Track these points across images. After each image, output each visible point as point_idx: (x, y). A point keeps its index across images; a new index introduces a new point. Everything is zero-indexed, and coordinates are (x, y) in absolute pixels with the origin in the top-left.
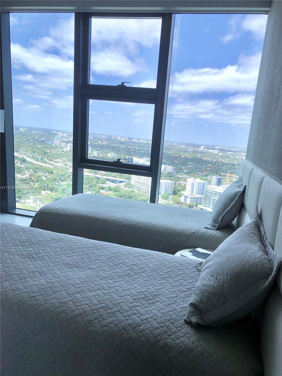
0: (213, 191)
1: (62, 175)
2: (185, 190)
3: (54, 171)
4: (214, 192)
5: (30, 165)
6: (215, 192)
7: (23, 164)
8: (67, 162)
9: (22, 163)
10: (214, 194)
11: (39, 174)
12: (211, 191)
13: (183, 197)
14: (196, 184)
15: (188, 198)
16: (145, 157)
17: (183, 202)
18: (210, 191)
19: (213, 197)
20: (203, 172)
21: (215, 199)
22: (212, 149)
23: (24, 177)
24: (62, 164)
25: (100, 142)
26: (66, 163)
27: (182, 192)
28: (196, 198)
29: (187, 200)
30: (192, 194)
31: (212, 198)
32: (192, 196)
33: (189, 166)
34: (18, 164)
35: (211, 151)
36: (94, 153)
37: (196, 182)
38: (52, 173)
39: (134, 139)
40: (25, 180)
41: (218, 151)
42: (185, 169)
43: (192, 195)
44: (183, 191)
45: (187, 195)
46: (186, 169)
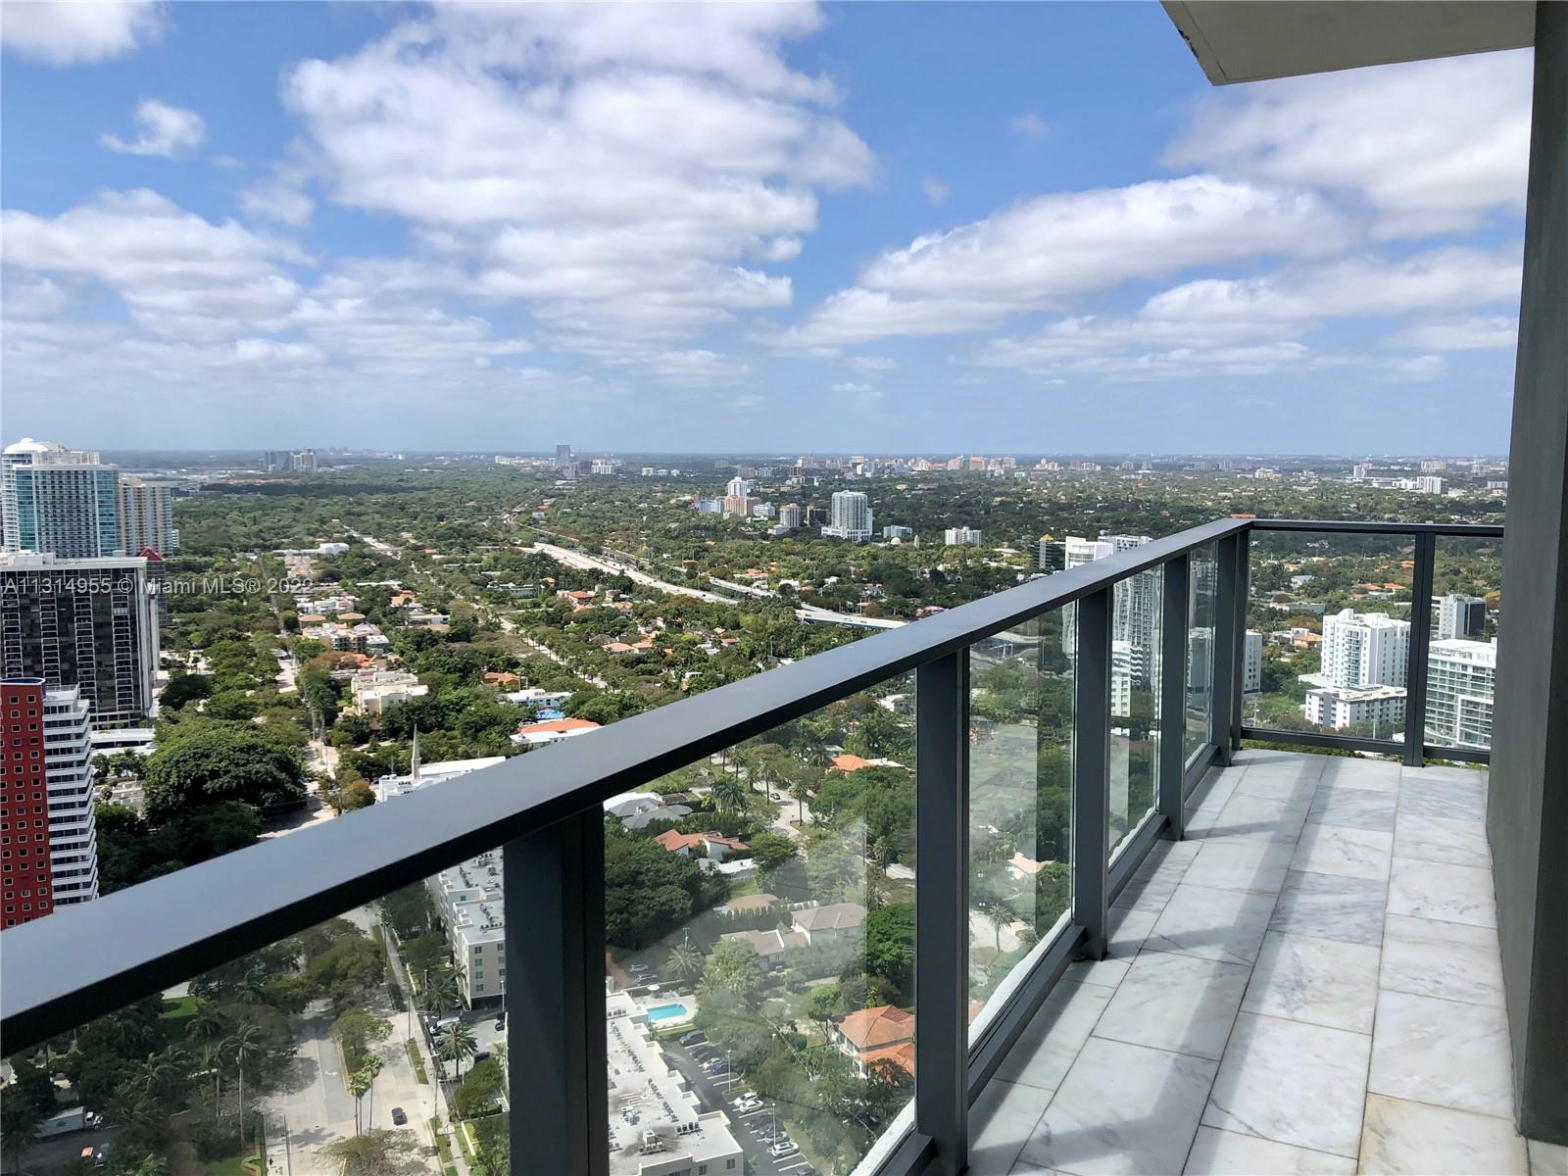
0: (1465, 667)
1: (778, 633)
2: (1319, 670)
3: (746, 620)
4: (1470, 671)
5: (651, 601)
6: (1475, 669)
7: (624, 599)
8: (788, 578)
9: (623, 596)
10: (1468, 680)
11: (688, 636)
12: (1453, 664)
13: (1315, 701)
14: (1368, 639)
15: (1339, 706)
16: (1102, 532)
17: (1315, 720)
18: (1448, 668)
19: (1463, 692)
20: (1386, 581)
21: (1477, 704)
22: (1407, 475)
23: (636, 649)
24: (768, 590)
25: (904, 486)
26: (783, 582)
27: (1302, 678)
28: (1378, 704)
29: (1337, 713)
30: (1357, 681)
31: (1462, 697)
32: (1354, 695)
33: (1315, 559)
34: (607, 599)
35: (1407, 484)
36: (885, 537)
37: (1365, 629)
38: (737, 626)
39: (1043, 461)
40: (639, 660)
41: (1438, 481)
42: (1295, 573)
43: (1356, 686)
44: (1307, 670)
45: (1332, 691)
46: (1303, 573)
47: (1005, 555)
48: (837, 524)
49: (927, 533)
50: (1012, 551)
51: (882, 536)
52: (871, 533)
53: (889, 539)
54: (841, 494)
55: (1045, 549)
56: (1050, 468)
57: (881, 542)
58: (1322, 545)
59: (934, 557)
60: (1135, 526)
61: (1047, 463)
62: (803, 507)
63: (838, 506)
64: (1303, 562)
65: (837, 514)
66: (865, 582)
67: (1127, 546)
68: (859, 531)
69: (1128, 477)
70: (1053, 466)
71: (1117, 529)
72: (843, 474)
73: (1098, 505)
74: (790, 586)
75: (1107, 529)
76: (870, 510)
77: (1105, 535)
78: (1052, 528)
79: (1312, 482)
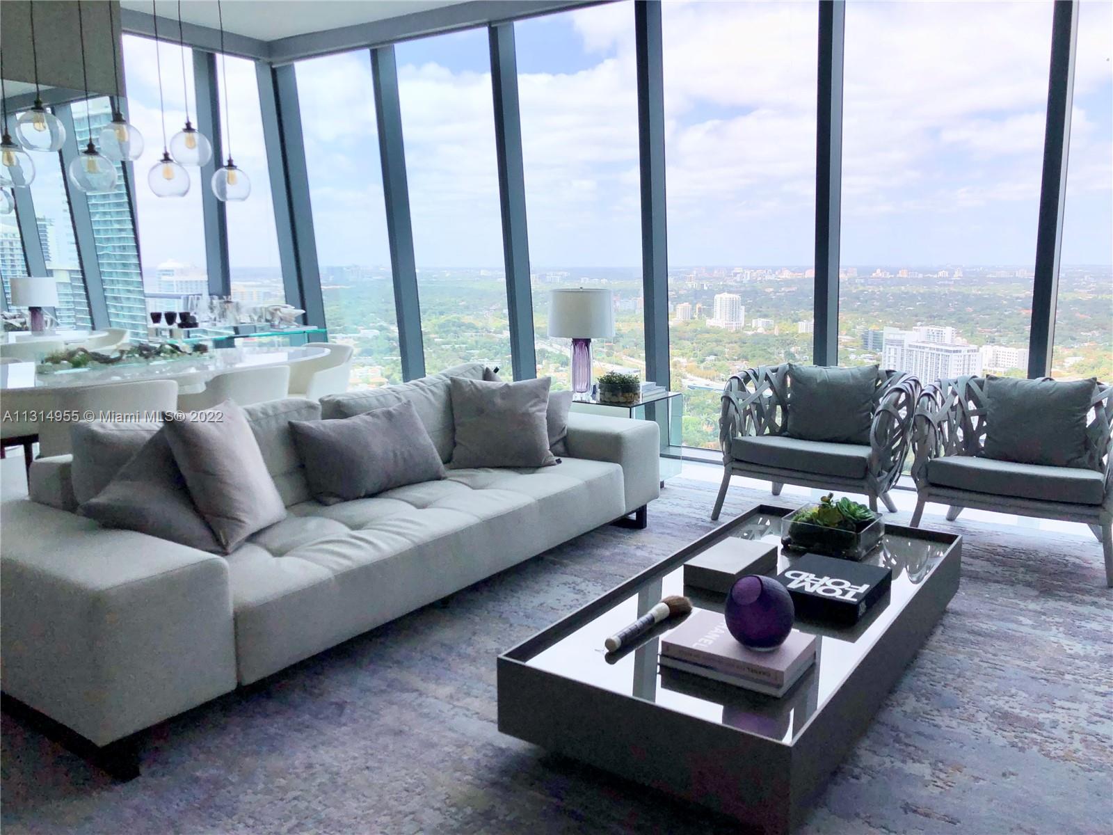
47: (843, 341)
48: (718, 317)
49: (785, 324)
50: (848, 337)
51: (751, 327)
52: (743, 325)
53: (756, 328)
54: (722, 295)
55: (872, 336)
56: (883, 276)
57: (749, 331)
58: (1093, 334)
59: (788, 342)
60: (945, 319)
61: (881, 272)
62: (694, 305)
63: (718, 304)
64: (1076, 347)
65: (718, 311)
66: (735, 360)
67: (935, 334)
68: (734, 323)
69: (942, 282)
70: (885, 274)
71: (931, 321)
72: (725, 281)
73: (918, 304)
74: (679, 362)
75: (922, 321)
76: (743, 308)
77: (921, 325)
78: (881, 321)
79: (1092, 285)
